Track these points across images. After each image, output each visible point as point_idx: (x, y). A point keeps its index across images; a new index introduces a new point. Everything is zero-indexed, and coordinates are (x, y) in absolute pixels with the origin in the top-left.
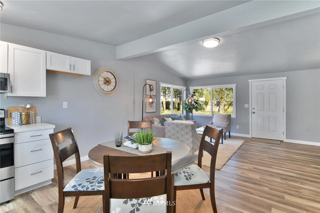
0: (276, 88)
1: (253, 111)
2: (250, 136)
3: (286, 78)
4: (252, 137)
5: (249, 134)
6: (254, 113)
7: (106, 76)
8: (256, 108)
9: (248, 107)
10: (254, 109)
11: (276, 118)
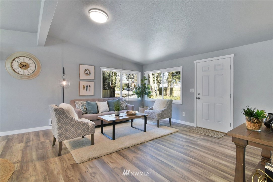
0: (222, 68)
1: (198, 96)
2: (194, 125)
3: (233, 55)
4: (197, 126)
5: (194, 123)
6: (199, 99)
7: (22, 61)
8: (201, 93)
9: (193, 92)
10: (199, 94)
11: (222, 105)
